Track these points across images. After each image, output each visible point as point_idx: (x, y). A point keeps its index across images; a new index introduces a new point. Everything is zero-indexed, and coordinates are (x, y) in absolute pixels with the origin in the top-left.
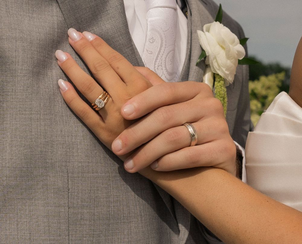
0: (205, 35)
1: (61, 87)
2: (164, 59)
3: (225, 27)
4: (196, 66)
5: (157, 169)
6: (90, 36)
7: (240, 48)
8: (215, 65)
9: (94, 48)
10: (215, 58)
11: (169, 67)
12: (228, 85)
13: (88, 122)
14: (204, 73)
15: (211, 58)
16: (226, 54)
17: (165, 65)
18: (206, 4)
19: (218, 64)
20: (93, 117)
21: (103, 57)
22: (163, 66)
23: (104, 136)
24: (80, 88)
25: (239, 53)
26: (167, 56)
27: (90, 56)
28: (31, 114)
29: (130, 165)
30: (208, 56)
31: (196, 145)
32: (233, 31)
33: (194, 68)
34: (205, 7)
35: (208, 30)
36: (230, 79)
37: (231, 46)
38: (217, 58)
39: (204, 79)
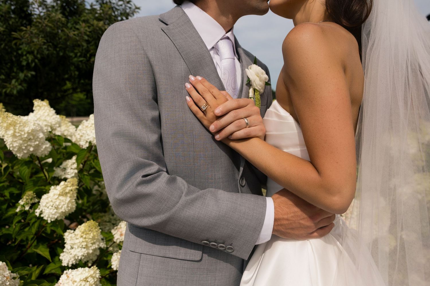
0: (249, 70)
1: (187, 100)
2: (230, 82)
3: (259, 67)
4: (246, 85)
5: (231, 139)
6: (199, 78)
7: (266, 76)
8: (255, 84)
9: (201, 83)
10: (254, 81)
11: (233, 86)
12: (261, 94)
13: (198, 116)
14: (250, 88)
15: (252, 81)
16: (259, 79)
17: (231, 85)
18: (249, 57)
19: (256, 84)
20: (200, 114)
21: (206, 87)
22: (230, 85)
23: (206, 123)
24: (195, 100)
25: (266, 79)
26: (232, 81)
27: (200, 87)
28: (176, 109)
29: (218, 137)
30: (251, 81)
31: (249, 127)
32: (262, 68)
33: (245, 86)
34: (249, 58)
35: (250, 69)
36: (262, 91)
37: (261, 75)
38: (255, 81)
39: (249, 91)
